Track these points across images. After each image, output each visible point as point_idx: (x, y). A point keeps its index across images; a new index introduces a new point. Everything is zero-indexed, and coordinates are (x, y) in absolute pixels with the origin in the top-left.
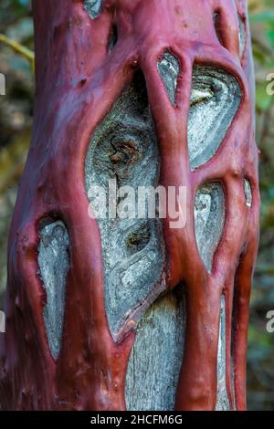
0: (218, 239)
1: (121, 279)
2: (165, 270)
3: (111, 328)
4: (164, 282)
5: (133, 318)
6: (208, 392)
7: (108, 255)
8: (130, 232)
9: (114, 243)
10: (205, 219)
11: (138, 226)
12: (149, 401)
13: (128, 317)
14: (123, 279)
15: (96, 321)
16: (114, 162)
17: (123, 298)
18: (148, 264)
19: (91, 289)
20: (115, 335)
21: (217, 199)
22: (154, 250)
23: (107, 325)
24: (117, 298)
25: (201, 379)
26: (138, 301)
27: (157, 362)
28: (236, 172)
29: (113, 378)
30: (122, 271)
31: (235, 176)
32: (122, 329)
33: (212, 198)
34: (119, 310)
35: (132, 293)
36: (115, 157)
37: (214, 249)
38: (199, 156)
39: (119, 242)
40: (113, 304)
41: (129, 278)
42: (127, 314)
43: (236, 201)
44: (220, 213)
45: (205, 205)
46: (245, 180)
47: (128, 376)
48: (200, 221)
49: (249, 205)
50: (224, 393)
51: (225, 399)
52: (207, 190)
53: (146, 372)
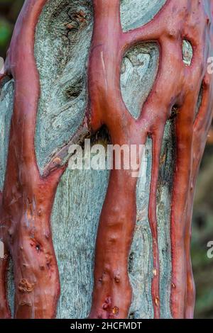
0: (148, 91)
1: (51, 124)
2: (87, 115)
3: (39, 163)
4: (86, 125)
5: (59, 156)
6: (123, 219)
7: (47, 104)
8: (67, 85)
9: (53, 95)
10: (141, 75)
11: (75, 81)
12: (81, 228)
13: (54, 154)
14: (53, 124)
15: (25, 158)
16: (69, 30)
17: (52, 139)
18: (77, 111)
19: (23, 131)
20: (42, 170)
21: (154, 58)
22: (83, 99)
23: (36, 161)
24: (47, 139)
25: (117, 208)
26: (64, 142)
27: (89, 196)
28: (171, 34)
29: (37, 205)
30: (54, 117)
31: (171, 37)
32: (48, 165)
33: (151, 57)
34: (48, 149)
35: (61, 135)
36: (70, 26)
37: (144, 99)
38: (138, 21)
39: (57, 94)
40: (43, 144)
41: (59, 122)
42: (54, 152)
43: (169, 58)
44: (154, 69)
45: (142, 63)
46: (184, 41)
47: (63, 207)
48: (136, 76)
49: (189, 63)
50: (145, 223)
51: (146, 227)
52: (145, 50)
53: (79, 204)
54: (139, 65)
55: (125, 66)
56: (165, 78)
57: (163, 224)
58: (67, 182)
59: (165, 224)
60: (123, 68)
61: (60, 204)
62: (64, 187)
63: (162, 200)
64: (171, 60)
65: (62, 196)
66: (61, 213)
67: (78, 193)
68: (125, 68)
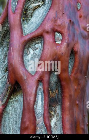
2: (8, 78)
4: (8, 83)
6: (28, 125)
8: (5, 67)
10: (37, 54)
35: (1, 90)
38: (33, 29)
45: (38, 48)
46: (56, 33)
47: (10, 124)
48: (35, 55)
49: (60, 42)
50: (42, 125)
51: (42, 127)
52: (38, 42)
53: (16, 122)
54: (36, 50)
55: (29, 51)
56: (46, 52)
57: (59, 124)
58: (10, 112)
59: (60, 124)
60: (28, 53)
61: (9, 123)
62: (9, 115)
63: (57, 112)
64: (48, 43)
65: (9, 119)
66: (10, 128)
67: (15, 117)
68: (29, 53)
